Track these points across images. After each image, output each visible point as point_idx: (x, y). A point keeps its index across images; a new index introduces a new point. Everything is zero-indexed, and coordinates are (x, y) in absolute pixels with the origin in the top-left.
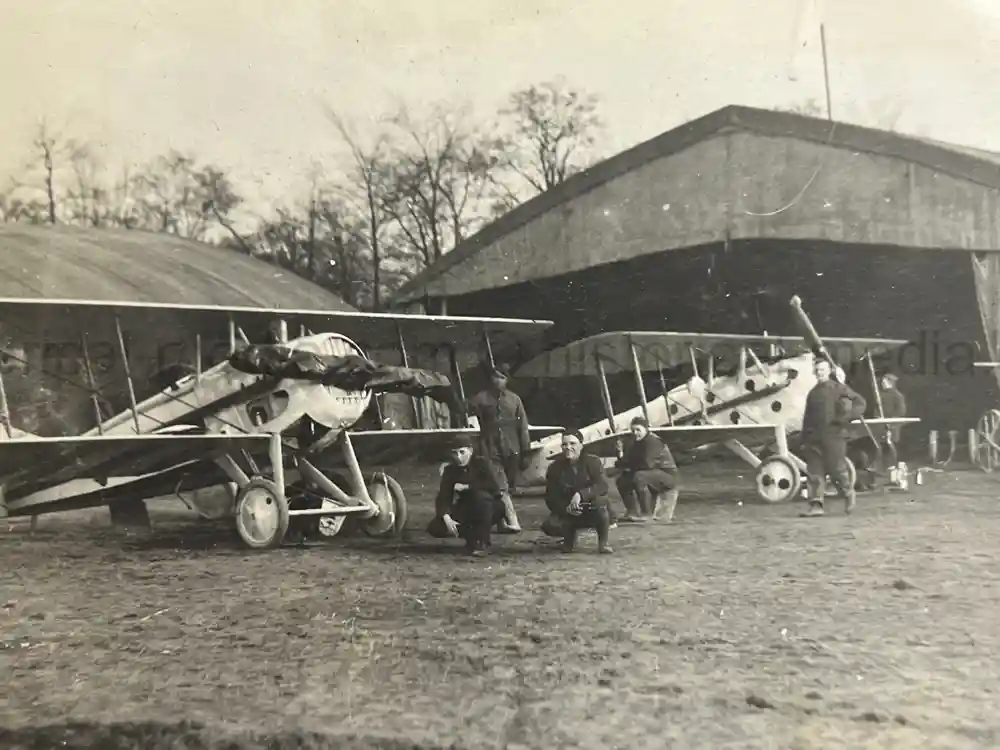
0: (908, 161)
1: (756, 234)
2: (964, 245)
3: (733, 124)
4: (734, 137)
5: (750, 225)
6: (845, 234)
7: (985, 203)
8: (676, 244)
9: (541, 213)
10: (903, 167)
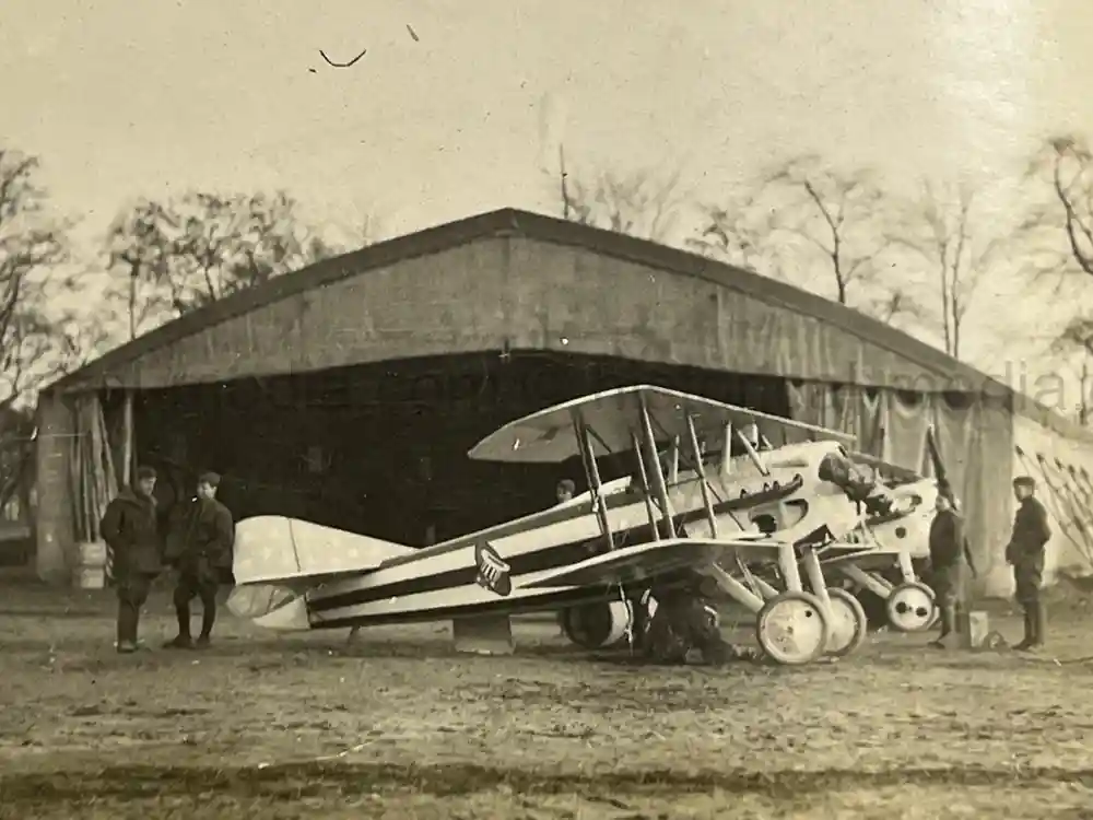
0: (716, 282)
1: (540, 345)
2: (779, 372)
3: (513, 228)
4: (512, 241)
5: (533, 335)
6: (644, 351)
7: (802, 332)
8: (440, 349)
9: (268, 303)
10: (708, 289)
